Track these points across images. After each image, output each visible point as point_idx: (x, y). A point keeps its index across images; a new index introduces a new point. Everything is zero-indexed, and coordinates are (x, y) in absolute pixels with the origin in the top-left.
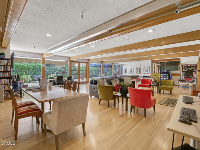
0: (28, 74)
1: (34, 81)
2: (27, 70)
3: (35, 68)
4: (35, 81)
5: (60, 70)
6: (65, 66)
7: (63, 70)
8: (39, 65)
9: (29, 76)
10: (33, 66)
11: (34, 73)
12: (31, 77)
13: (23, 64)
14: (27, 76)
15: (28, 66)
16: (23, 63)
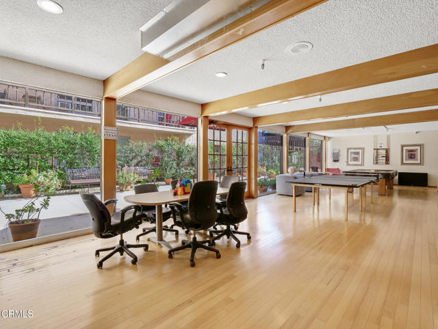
0: (51, 168)
1: (68, 188)
2: (47, 155)
3: (74, 149)
4: (72, 188)
5: (148, 155)
6: (162, 143)
7: (155, 153)
8: (85, 138)
9: (51, 173)
10: (68, 142)
11: (71, 165)
12: (60, 176)
13: (33, 135)
14: (44, 173)
15: (49, 142)
16: (32, 129)
